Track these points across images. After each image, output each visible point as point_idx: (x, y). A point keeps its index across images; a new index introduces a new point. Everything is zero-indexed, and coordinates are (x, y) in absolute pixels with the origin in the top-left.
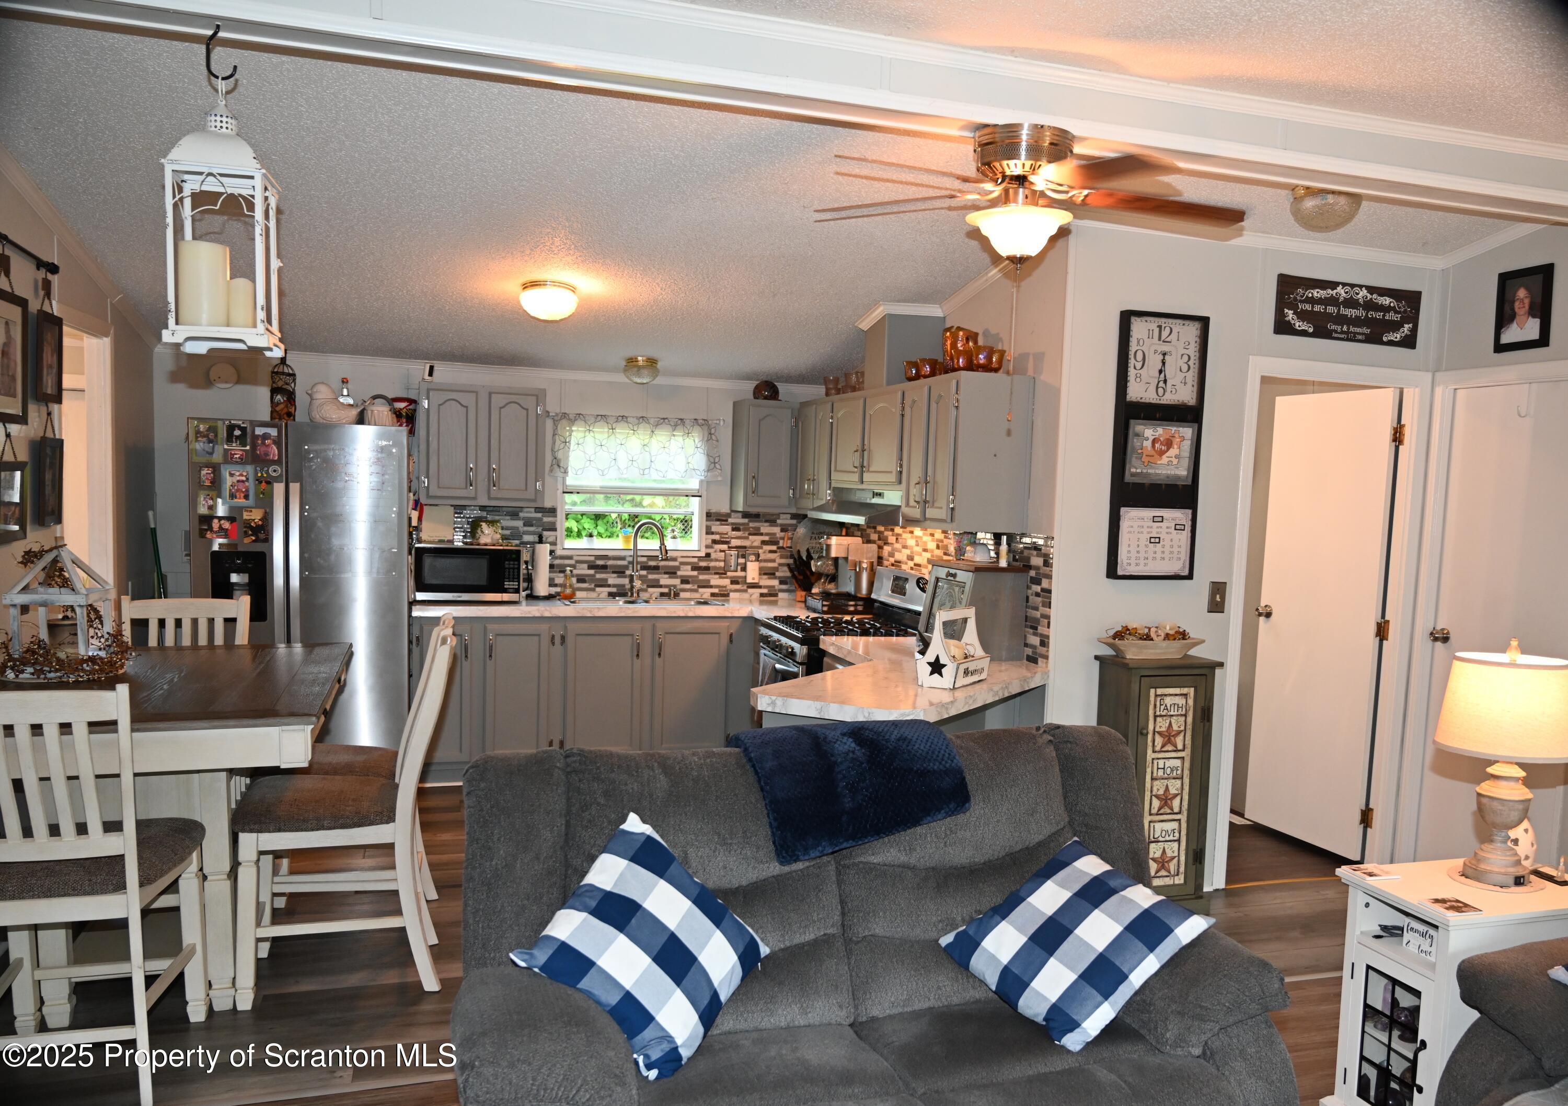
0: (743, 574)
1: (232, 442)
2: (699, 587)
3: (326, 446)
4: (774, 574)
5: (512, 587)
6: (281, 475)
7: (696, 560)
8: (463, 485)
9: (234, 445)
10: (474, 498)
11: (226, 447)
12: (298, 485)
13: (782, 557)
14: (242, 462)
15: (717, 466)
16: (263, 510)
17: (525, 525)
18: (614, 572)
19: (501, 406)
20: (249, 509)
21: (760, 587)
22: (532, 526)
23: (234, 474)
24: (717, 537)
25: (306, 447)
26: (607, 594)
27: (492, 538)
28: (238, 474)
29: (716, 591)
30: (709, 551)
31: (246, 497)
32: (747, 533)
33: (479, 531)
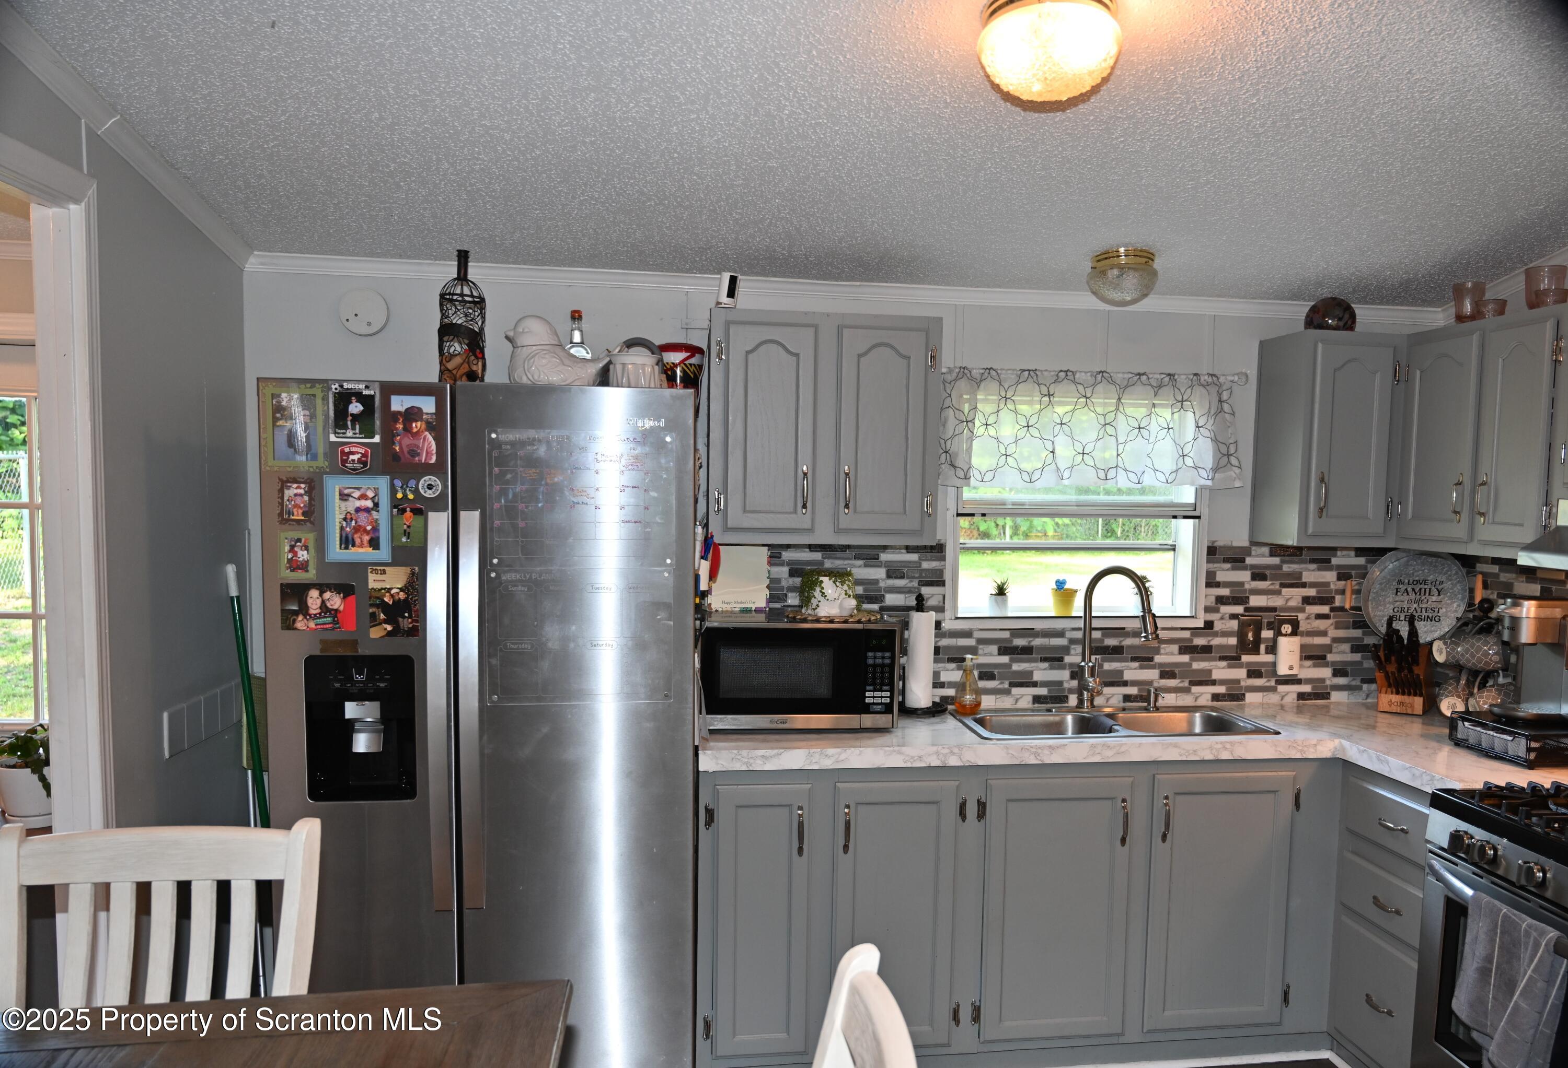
0: (1269, 658)
1: (346, 428)
2: (1193, 683)
3: (532, 433)
4: (1323, 658)
5: (879, 701)
6: (443, 495)
7: (1187, 634)
8: (789, 506)
9: (350, 433)
10: (810, 531)
11: (333, 438)
12: (476, 514)
13: (1338, 626)
14: (365, 468)
15: (1234, 461)
16: (408, 570)
17: (889, 576)
18: (1043, 660)
19: (861, 352)
20: (380, 567)
21: (1299, 682)
22: (902, 577)
23: (349, 495)
24: (1225, 592)
25: (494, 436)
26: (1030, 699)
27: (841, 606)
28: (357, 494)
29: (1221, 689)
30: (1211, 617)
31: (374, 543)
32: (1278, 583)
33: (817, 593)
